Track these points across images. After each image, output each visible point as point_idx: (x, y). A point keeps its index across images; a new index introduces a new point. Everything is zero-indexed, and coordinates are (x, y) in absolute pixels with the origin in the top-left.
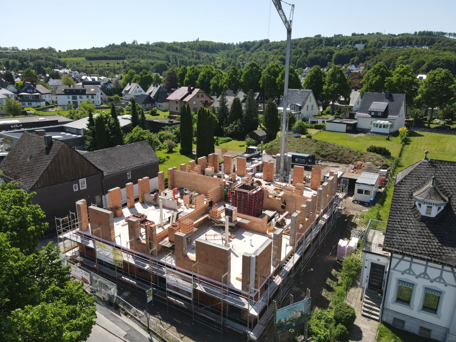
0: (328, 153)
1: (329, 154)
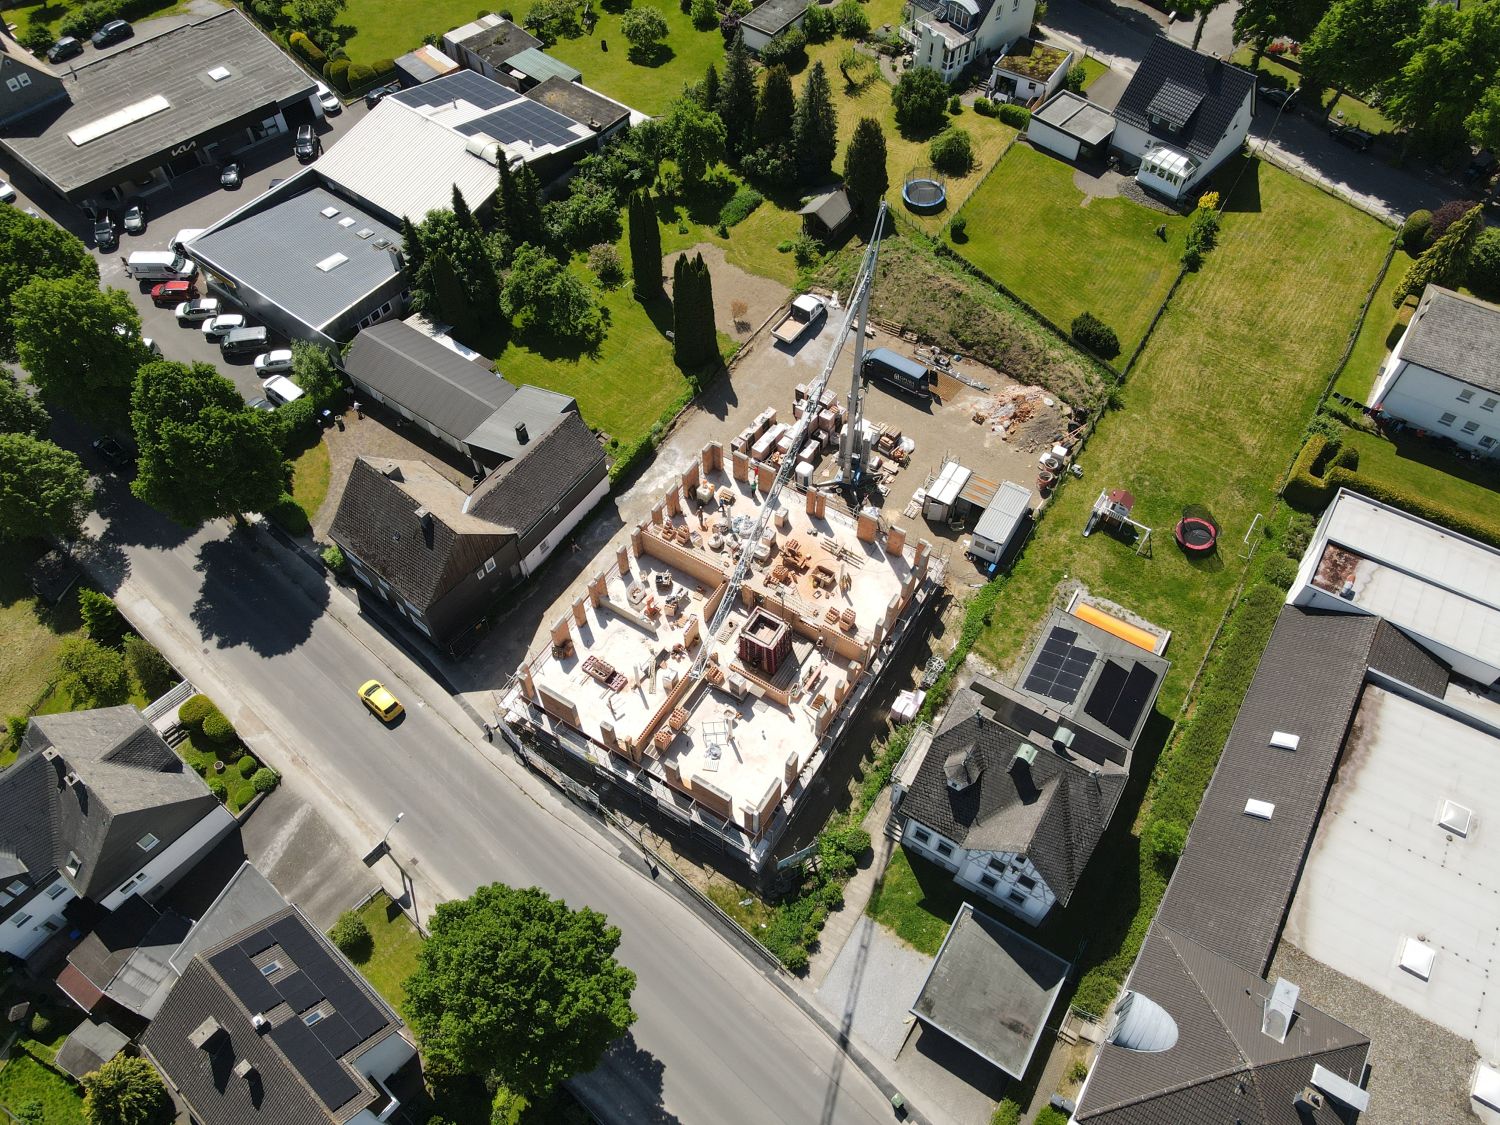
0: (976, 339)
1: (979, 342)
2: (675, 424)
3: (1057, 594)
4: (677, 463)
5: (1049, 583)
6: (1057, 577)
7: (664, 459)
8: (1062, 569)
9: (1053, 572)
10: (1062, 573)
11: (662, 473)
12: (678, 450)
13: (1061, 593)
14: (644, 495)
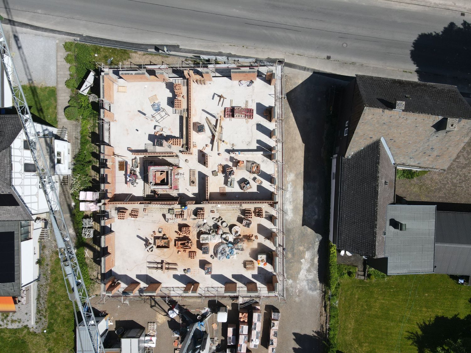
2: (325, 310)
3: (45, 317)
4: (305, 283)
5: (52, 321)
6: (50, 328)
7: (314, 282)
8: (50, 336)
9: (53, 330)
10: (48, 332)
11: (309, 271)
12: (310, 292)
13: (43, 319)
14: (308, 249)
